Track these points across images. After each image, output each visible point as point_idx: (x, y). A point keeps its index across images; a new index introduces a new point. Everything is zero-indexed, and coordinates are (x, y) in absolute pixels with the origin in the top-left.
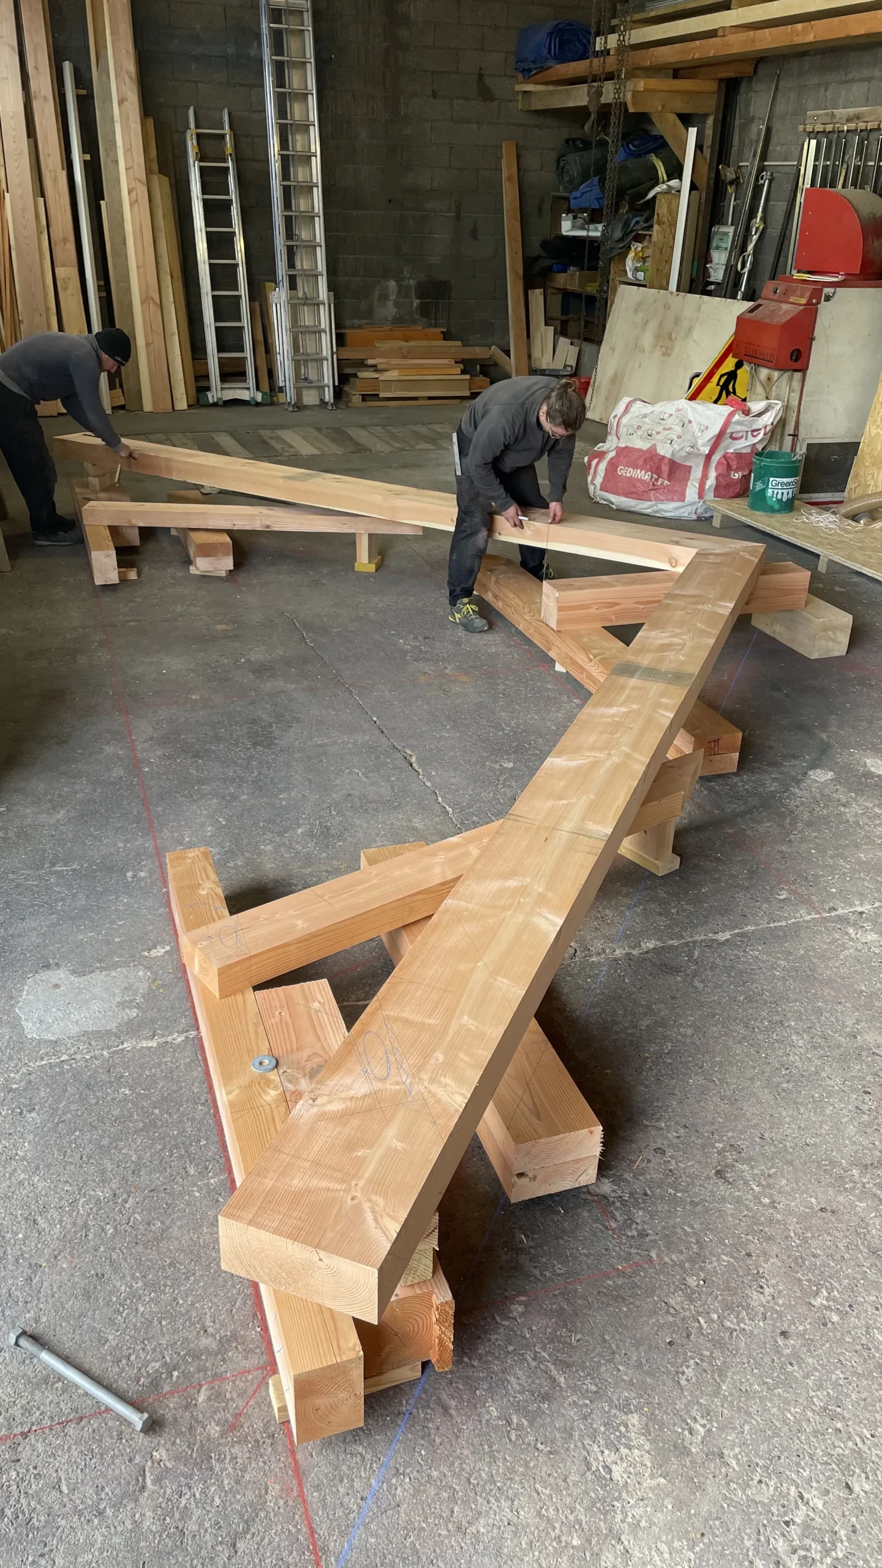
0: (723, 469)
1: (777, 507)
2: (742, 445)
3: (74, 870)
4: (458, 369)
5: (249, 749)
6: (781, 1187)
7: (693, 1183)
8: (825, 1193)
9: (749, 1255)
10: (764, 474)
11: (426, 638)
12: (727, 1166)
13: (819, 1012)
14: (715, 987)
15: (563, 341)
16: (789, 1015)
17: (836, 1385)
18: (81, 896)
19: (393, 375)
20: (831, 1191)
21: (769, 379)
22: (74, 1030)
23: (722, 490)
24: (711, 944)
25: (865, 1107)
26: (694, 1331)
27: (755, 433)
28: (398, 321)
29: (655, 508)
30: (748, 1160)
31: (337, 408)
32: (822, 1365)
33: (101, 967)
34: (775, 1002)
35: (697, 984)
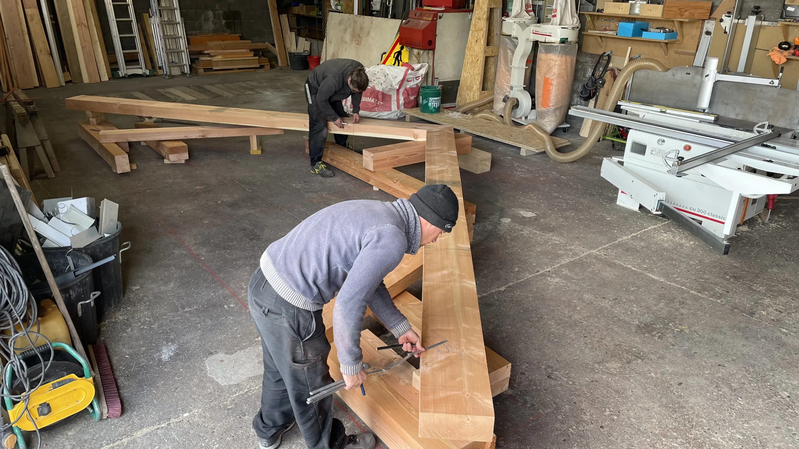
0: (406, 95)
1: (434, 110)
2: (412, 84)
3: (196, 309)
4: (252, 54)
5: (249, 242)
6: (573, 377)
7: (541, 383)
8: (590, 375)
9: (575, 403)
10: (426, 97)
11: (305, 182)
12: (550, 374)
13: (553, 311)
14: (510, 309)
15: (301, 40)
16: (543, 314)
17: (628, 439)
18: (207, 320)
19: (219, 58)
20: (591, 374)
21: (418, 54)
22: (244, 378)
23: (406, 105)
24: (499, 292)
25: (588, 342)
26: (570, 434)
27: (417, 78)
28: (215, 31)
29: (378, 115)
30: (556, 370)
31: (192, 76)
32: (620, 434)
33: (239, 349)
34: (535, 310)
35: (502, 309)
